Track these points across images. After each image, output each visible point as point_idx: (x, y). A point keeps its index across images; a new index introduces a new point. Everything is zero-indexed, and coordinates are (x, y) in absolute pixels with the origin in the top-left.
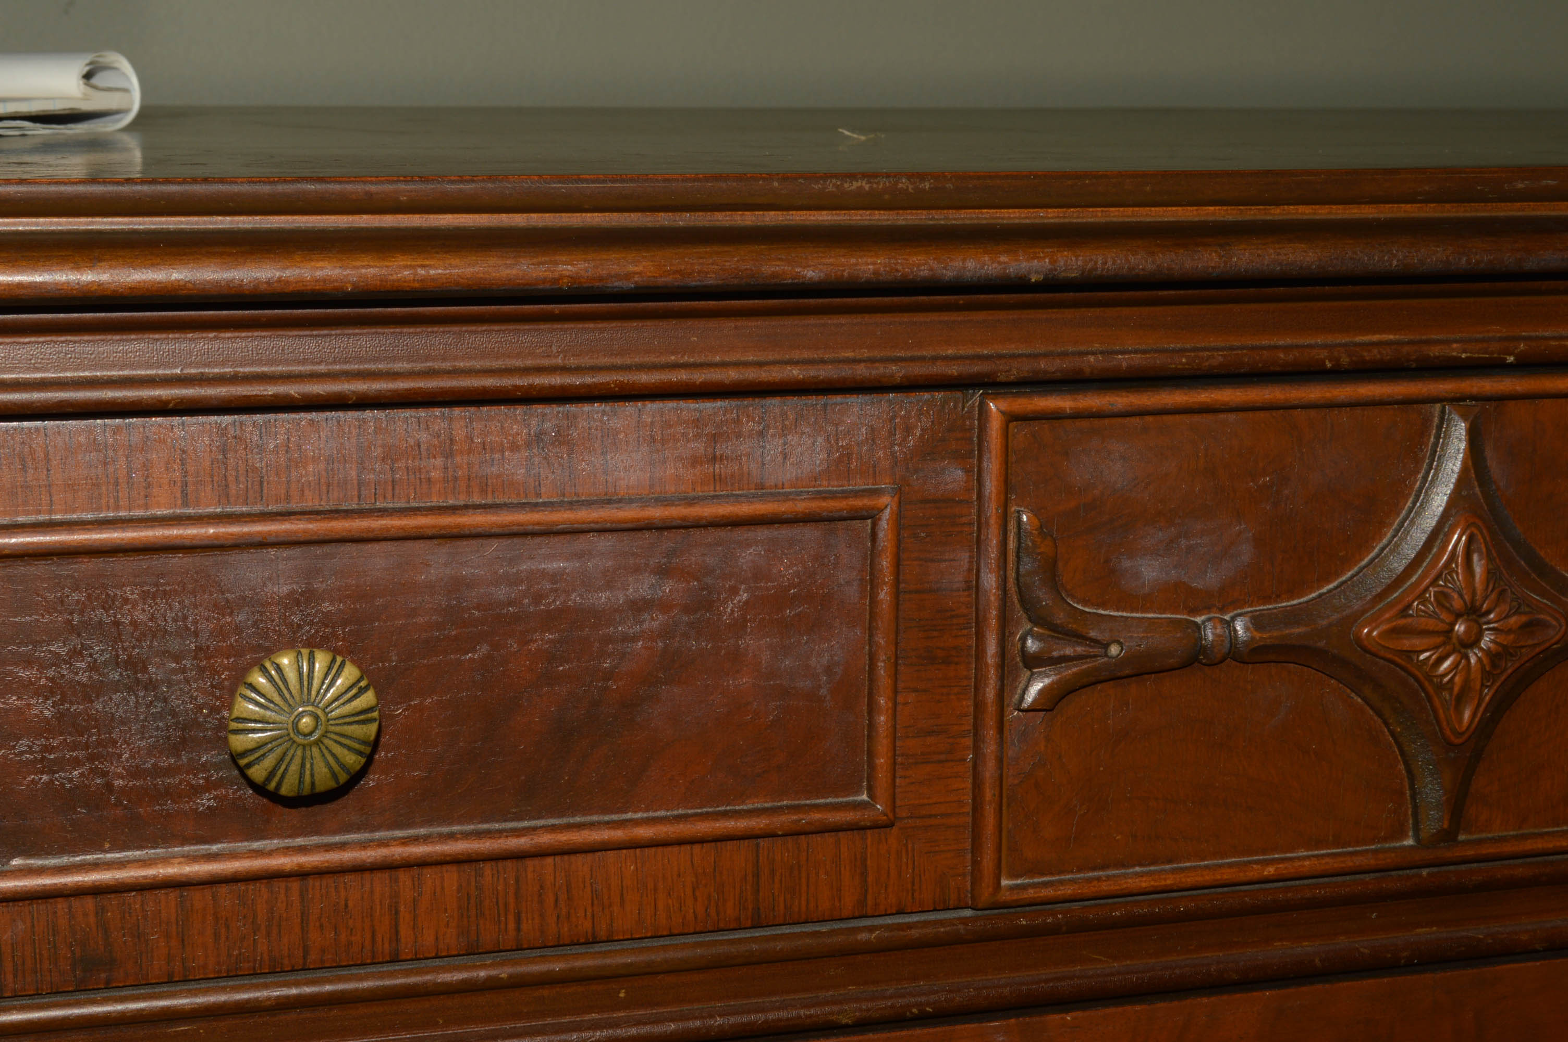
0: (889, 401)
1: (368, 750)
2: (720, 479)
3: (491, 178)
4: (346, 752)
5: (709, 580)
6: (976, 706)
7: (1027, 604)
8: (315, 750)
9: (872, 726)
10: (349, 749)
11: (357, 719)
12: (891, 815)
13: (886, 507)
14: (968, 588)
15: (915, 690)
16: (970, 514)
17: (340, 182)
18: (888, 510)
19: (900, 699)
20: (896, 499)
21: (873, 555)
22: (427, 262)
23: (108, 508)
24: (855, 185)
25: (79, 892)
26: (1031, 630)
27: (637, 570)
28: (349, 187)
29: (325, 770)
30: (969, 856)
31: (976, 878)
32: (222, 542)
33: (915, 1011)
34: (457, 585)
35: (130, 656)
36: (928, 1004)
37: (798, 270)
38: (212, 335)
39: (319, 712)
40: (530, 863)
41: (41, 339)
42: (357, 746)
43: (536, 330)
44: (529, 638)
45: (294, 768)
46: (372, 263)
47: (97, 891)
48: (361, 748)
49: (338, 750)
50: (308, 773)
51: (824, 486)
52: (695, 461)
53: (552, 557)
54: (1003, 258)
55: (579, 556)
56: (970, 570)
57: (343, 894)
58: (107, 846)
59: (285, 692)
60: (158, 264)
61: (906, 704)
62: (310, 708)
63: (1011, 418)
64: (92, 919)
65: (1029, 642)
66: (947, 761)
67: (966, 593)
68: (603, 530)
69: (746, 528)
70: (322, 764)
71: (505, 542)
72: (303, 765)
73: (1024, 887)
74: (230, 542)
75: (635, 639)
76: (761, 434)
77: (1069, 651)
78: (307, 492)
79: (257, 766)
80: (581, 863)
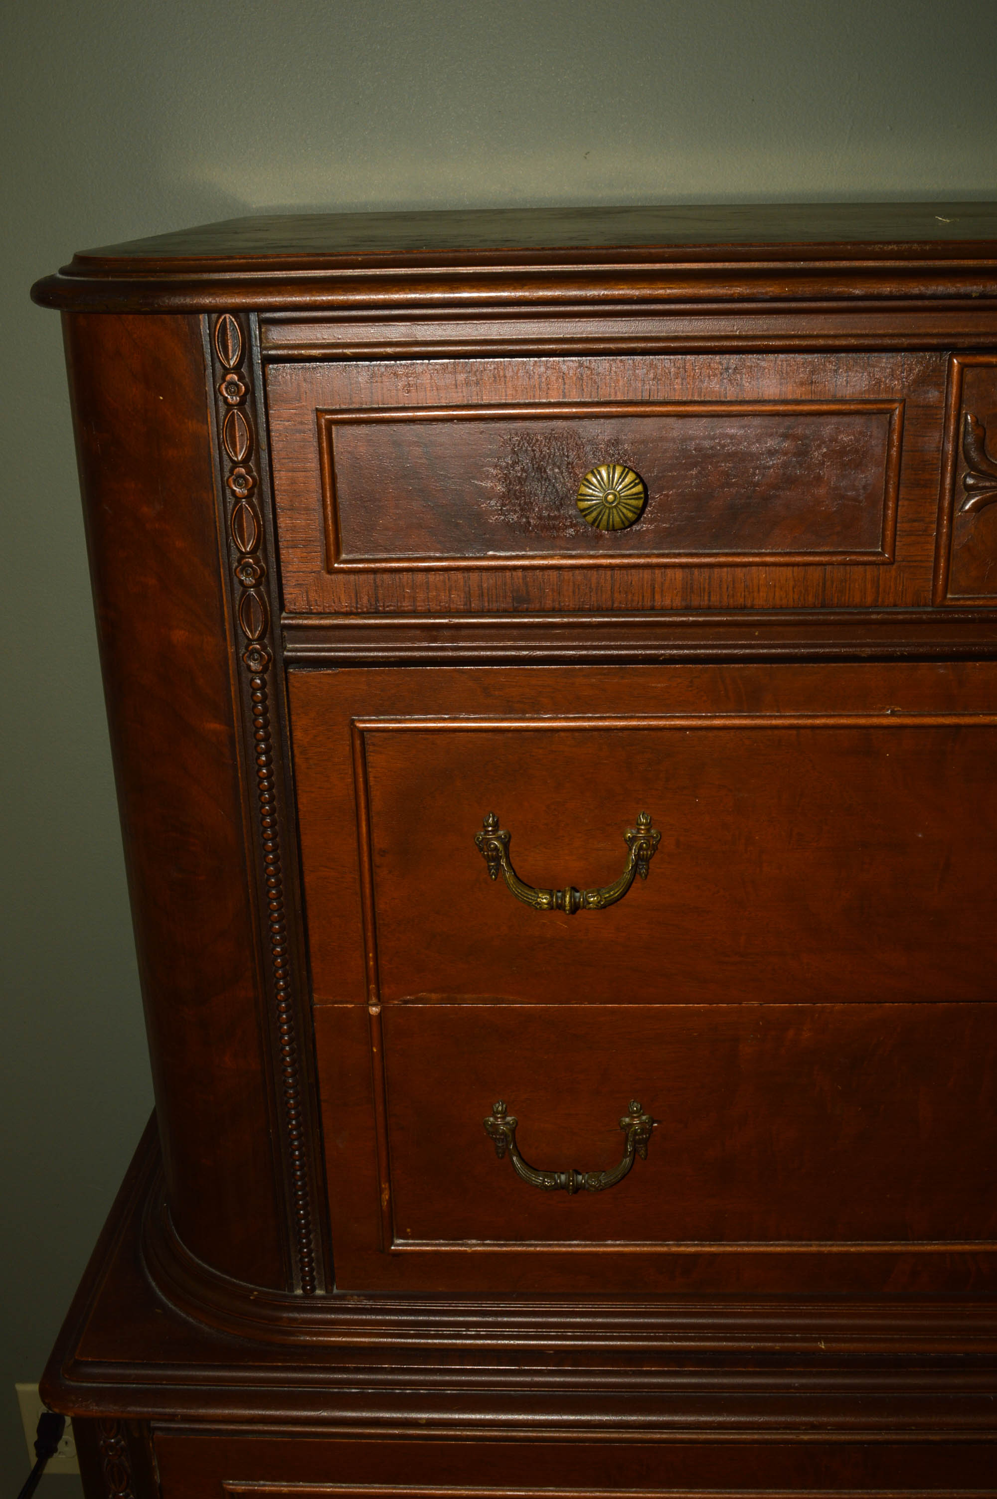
0: (901, 356)
1: (638, 512)
2: (814, 393)
3: (709, 246)
4: (628, 512)
5: (807, 441)
6: (939, 508)
7: (968, 458)
8: (614, 510)
9: (885, 515)
10: (630, 510)
11: (633, 497)
12: (892, 559)
13: (896, 408)
14: (938, 451)
15: (907, 499)
16: (941, 414)
17: (637, 248)
18: (898, 410)
19: (900, 503)
20: (902, 405)
21: (890, 432)
22: (671, 286)
23: (530, 398)
24: (890, 247)
25: (515, 568)
26: (970, 473)
27: (771, 435)
28: (642, 251)
29: (618, 519)
30: (931, 583)
31: (934, 593)
32: (579, 415)
33: (898, 653)
34: (685, 439)
35: (539, 465)
36: (905, 651)
37: (851, 290)
38: (577, 320)
39: (616, 493)
40: (716, 570)
41: (503, 321)
42: (631, 508)
43: (726, 319)
44: (719, 465)
45: (605, 517)
46: (646, 286)
47: (524, 568)
48: (635, 510)
49: (624, 511)
50: (611, 520)
51: (866, 396)
52: (802, 384)
53: (731, 427)
54: (958, 285)
55: (743, 427)
56: (939, 442)
57: (630, 577)
58: (528, 549)
59: (602, 483)
60: (550, 287)
61: (903, 506)
62: (612, 491)
63: (963, 367)
64: (521, 581)
65: (968, 480)
66: (923, 535)
67: (937, 453)
68: (755, 414)
69: (826, 417)
70: (617, 517)
71: (709, 419)
72: (609, 517)
73: (958, 599)
74: (583, 415)
75: (769, 468)
76: (836, 371)
77: (987, 484)
78: (618, 393)
79: (589, 516)
80: (739, 572)
